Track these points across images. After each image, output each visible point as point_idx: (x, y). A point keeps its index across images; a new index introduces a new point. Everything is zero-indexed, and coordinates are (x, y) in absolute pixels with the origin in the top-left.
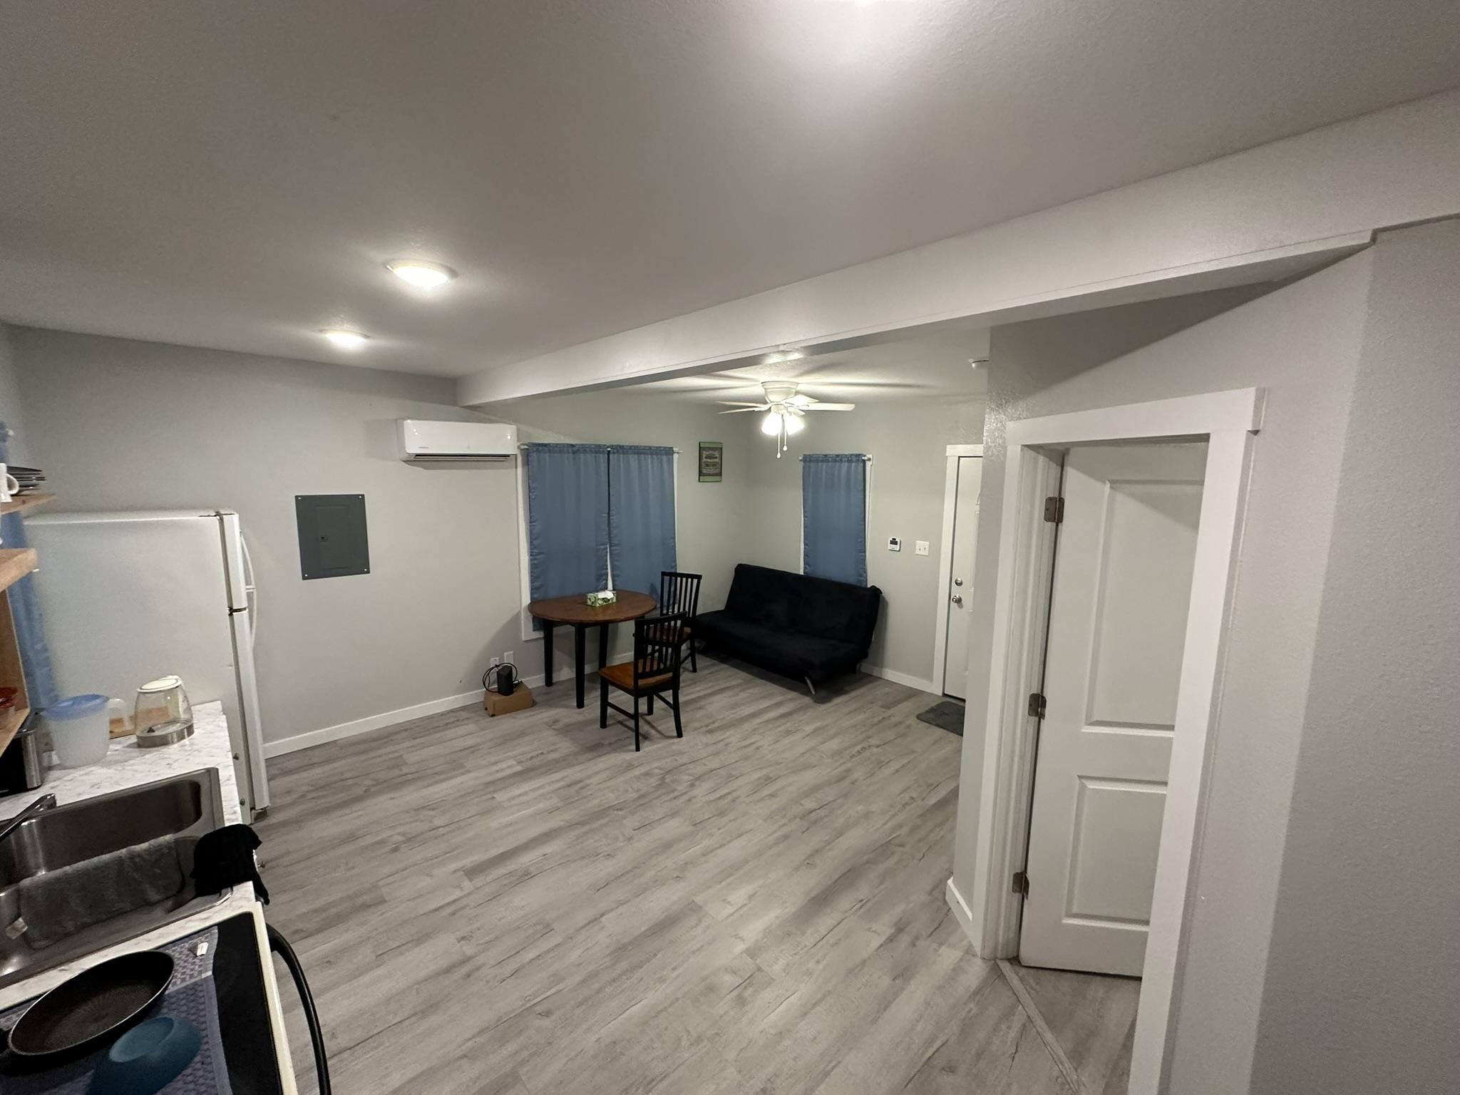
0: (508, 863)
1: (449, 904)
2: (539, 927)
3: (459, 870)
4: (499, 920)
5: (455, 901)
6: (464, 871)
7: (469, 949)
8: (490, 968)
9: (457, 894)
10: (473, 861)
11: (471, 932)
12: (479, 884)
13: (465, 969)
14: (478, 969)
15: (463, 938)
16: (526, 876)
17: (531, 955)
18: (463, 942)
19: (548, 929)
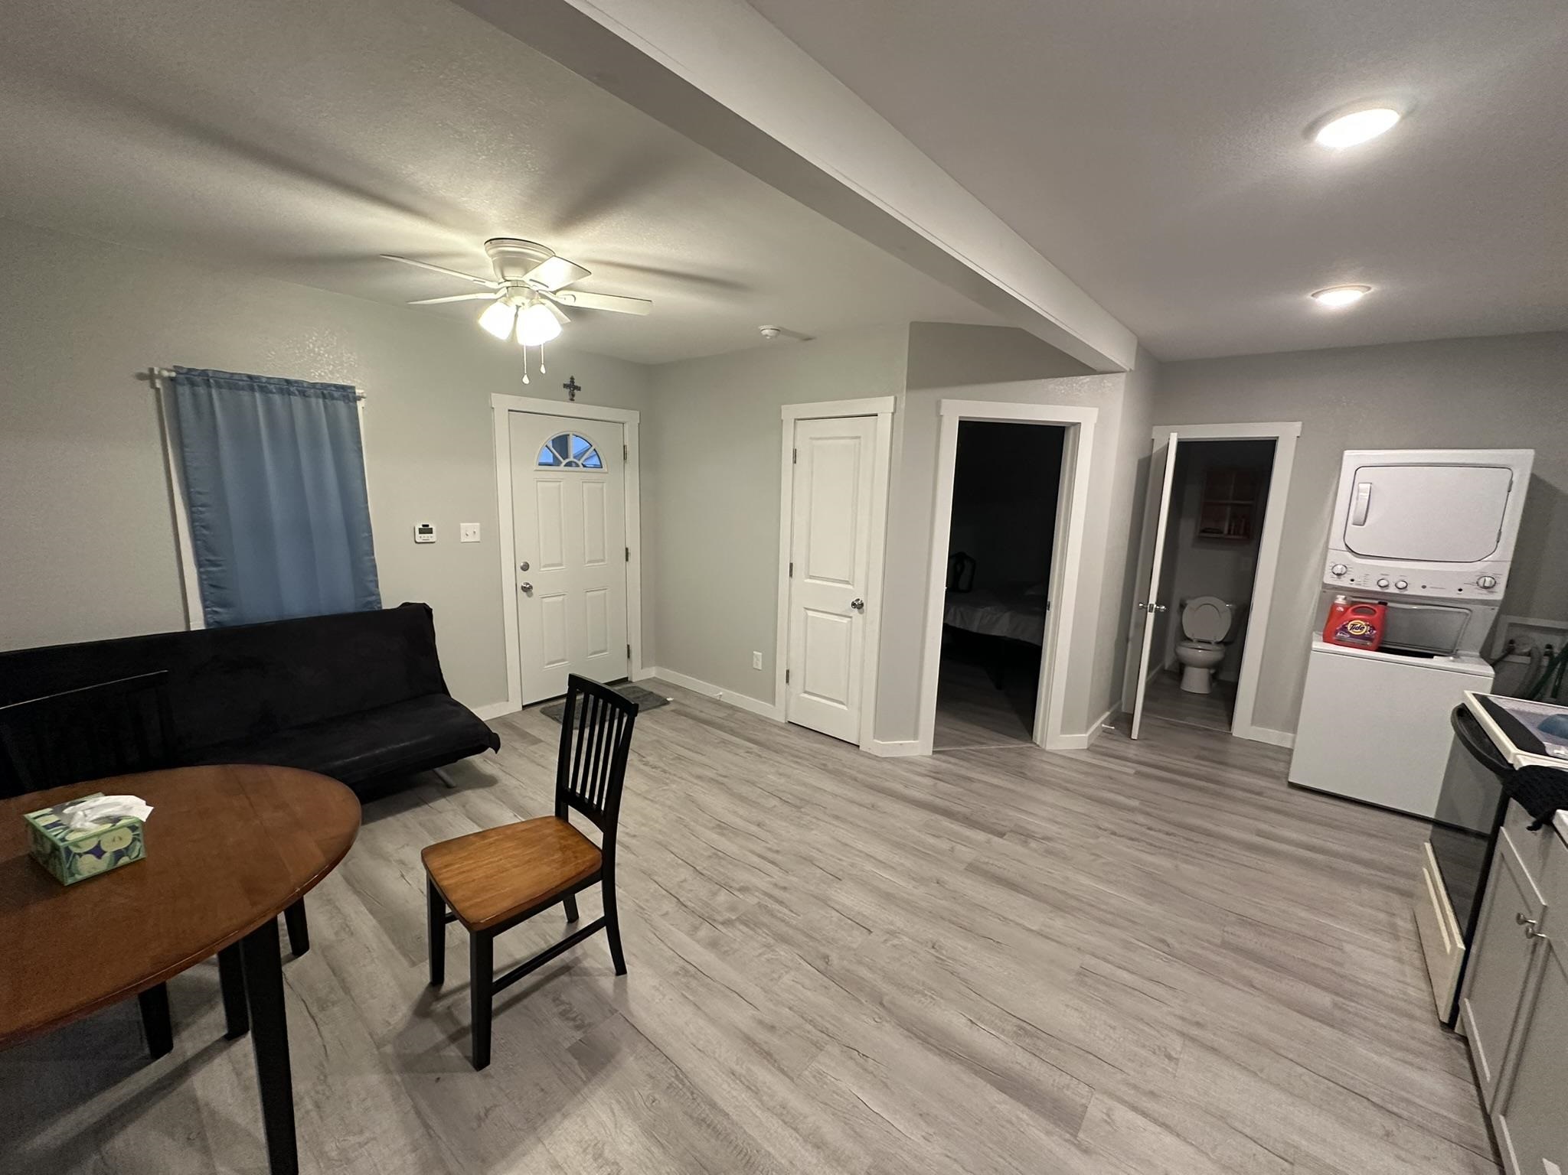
0: (1018, 1067)
1: (1144, 1114)
2: (1089, 981)
3: (1078, 1146)
4: (1114, 1028)
5: (1134, 1109)
6: (1075, 1137)
7: (1176, 1044)
8: (1171, 1007)
9: (1122, 1114)
10: (1048, 1133)
11: (1154, 1053)
12: (1084, 1090)
13: (1195, 1032)
14: (1183, 1019)
15: (1170, 1057)
16: (1027, 1032)
17: (1125, 975)
18: (1173, 1054)
19: (1083, 973)
